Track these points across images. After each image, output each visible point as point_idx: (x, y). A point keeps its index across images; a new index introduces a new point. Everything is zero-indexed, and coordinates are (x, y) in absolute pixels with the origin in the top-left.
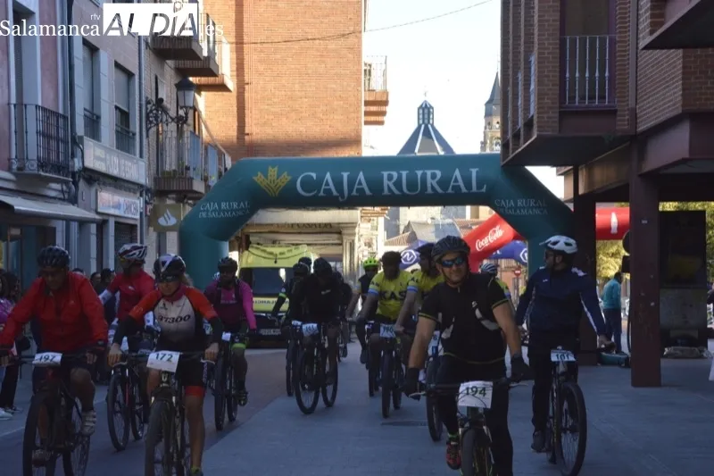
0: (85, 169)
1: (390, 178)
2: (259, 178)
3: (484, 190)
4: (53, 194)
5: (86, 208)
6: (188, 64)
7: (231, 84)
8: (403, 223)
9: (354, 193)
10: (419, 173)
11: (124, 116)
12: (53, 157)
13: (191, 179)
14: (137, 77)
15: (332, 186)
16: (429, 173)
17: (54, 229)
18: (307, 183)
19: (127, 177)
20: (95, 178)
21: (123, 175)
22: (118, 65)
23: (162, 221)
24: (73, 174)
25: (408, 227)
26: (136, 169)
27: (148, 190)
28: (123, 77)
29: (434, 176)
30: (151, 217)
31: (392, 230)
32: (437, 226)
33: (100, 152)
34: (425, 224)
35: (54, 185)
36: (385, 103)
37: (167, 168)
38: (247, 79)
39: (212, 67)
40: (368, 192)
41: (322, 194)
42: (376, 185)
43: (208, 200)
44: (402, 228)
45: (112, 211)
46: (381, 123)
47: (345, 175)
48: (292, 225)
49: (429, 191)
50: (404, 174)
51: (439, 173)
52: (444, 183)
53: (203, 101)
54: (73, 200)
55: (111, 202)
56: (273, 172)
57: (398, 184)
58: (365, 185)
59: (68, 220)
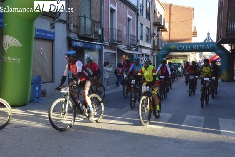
0: (140, 45)
1: (195, 47)
2: (170, 47)
3: (213, 49)
4: (134, 50)
5: (140, 52)
6: (160, 27)
7: (168, 30)
8: (203, 55)
9: (188, 49)
10: (200, 46)
11: (147, 36)
12: (134, 43)
13: (159, 47)
14: (150, 29)
15: (184, 48)
16: (202, 46)
17: (134, 56)
18: (179, 48)
19: (148, 47)
20: (141, 47)
21: (146, 46)
22: (146, 27)
23: (154, 54)
24: (137, 46)
25: (204, 56)
26: (149, 45)
27: (151, 49)
28: (147, 29)
29: (203, 46)
30: (152, 54)
31: (201, 56)
32: (210, 56)
33: (142, 42)
34: (207, 55)
35: (134, 48)
36: (197, 33)
37: (155, 45)
38: (171, 29)
39: (164, 27)
40: (190, 49)
41: (182, 49)
42: (192, 48)
43: (161, 51)
44: (203, 56)
45: (144, 53)
46: (196, 36)
47: (186, 46)
48: (179, 55)
49: (202, 49)
50: (197, 46)
51: (204, 46)
52: (205, 48)
53: (163, 33)
54: (137, 51)
55: (144, 51)
56: (173, 46)
57: (196, 48)
58: (190, 48)
59: (136, 54)
